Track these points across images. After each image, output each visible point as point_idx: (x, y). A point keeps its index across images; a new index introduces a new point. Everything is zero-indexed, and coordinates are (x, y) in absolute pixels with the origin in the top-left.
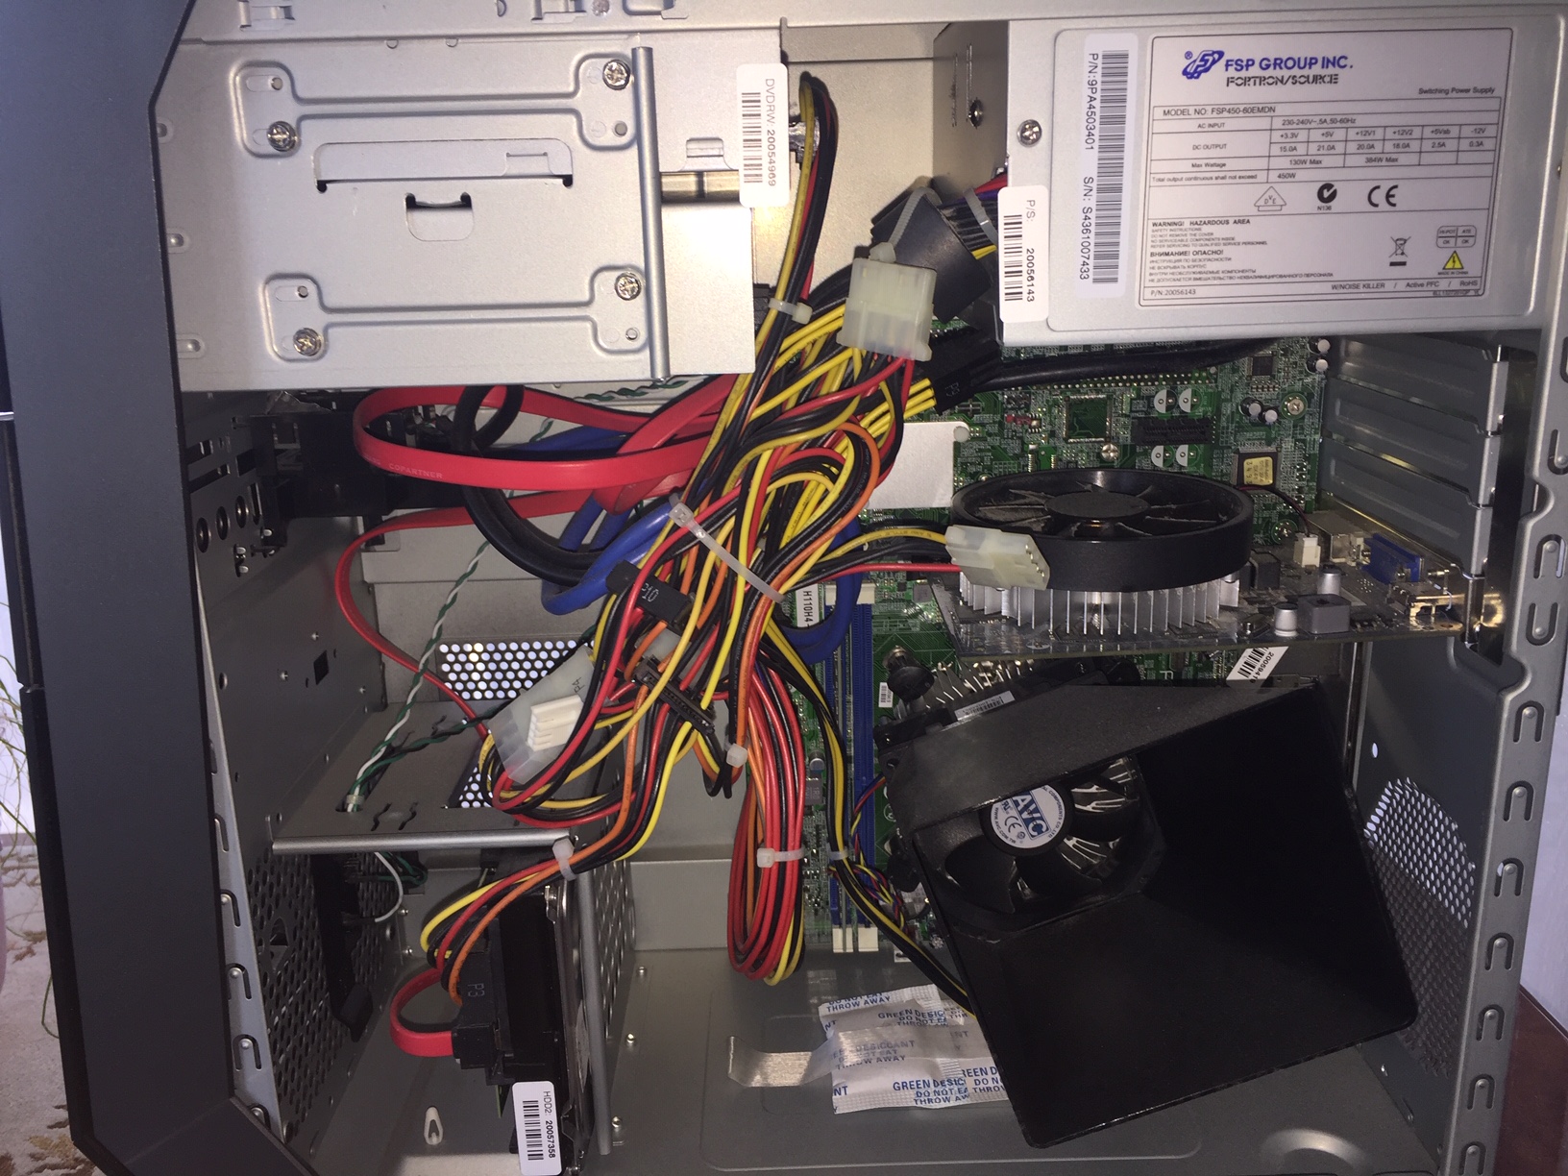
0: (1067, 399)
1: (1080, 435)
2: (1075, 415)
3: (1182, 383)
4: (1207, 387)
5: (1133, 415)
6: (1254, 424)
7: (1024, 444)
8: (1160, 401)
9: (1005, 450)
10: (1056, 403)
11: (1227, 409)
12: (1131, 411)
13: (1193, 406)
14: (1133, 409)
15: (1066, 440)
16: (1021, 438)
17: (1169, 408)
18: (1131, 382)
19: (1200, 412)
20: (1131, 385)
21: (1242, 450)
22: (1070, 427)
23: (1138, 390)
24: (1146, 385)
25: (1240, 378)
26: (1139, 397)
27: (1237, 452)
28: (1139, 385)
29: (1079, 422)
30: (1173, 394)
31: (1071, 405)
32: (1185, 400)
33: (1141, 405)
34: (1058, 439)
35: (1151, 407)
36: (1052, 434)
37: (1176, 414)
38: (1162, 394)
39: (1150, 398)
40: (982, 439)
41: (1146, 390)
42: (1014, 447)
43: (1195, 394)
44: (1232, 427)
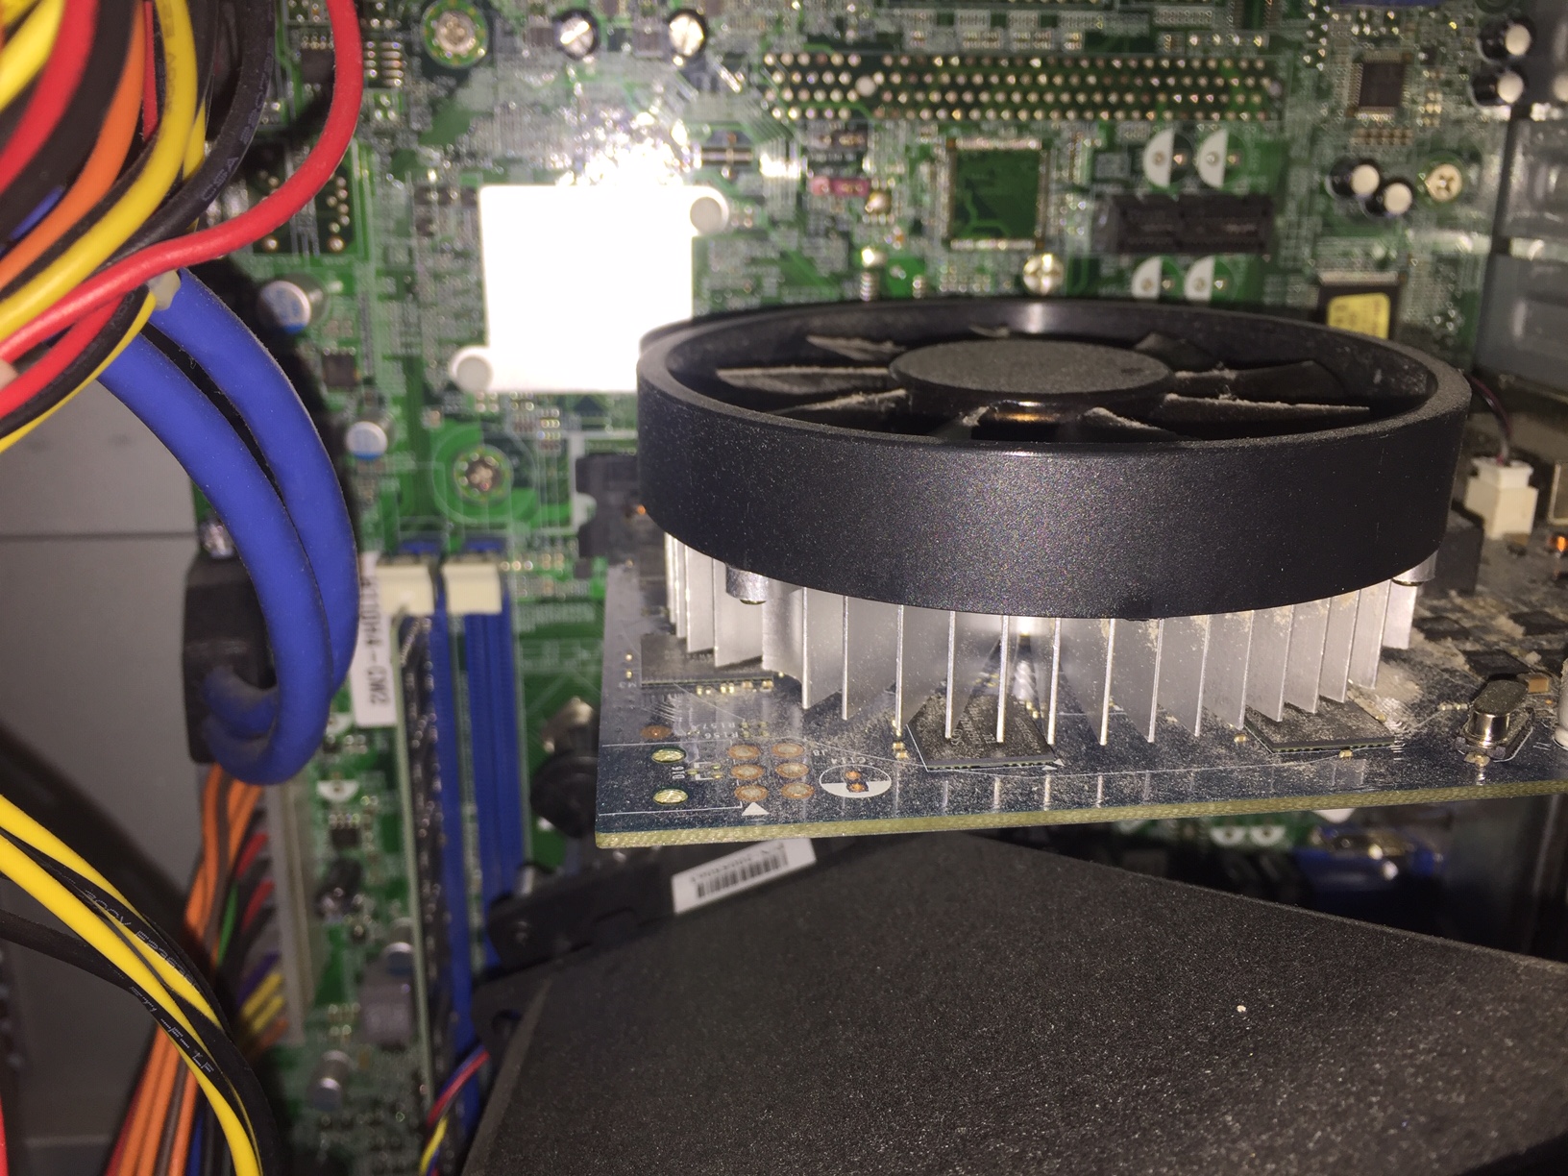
0: (951, 148)
1: (980, 233)
2: (969, 185)
3: (1208, 118)
4: (1262, 129)
5: (1097, 188)
6: (1357, 219)
7: (853, 250)
8: (1159, 158)
9: (810, 262)
10: (926, 154)
11: (1301, 181)
12: (1094, 180)
13: (1229, 173)
14: (1099, 175)
15: (946, 242)
16: (846, 236)
17: (1177, 175)
18: (1096, 108)
19: (1241, 187)
20: (1096, 117)
21: (1329, 277)
22: (958, 212)
23: (1110, 130)
24: (1128, 117)
25: (1333, 111)
26: (1112, 146)
27: (1315, 281)
28: (1112, 116)
29: (977, 201)
30: (1185, 143)
31: (962, 162)
32: (1212, 161)
33: (1115, 166)
34: (931, 239)
35: (1136, 171)
36: (917, 228)
37: (1190, 188)
38: (1162, 143)
39: (1135, 150)
40: (759, 235)
41: (1129, 129)
42: (830, 252)
43: (1234, 144)
44: (1311, 224)
